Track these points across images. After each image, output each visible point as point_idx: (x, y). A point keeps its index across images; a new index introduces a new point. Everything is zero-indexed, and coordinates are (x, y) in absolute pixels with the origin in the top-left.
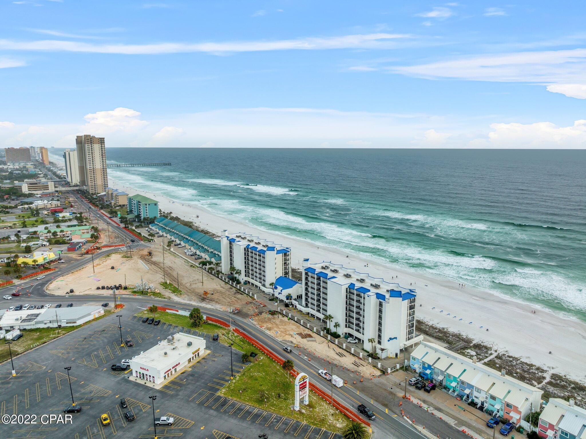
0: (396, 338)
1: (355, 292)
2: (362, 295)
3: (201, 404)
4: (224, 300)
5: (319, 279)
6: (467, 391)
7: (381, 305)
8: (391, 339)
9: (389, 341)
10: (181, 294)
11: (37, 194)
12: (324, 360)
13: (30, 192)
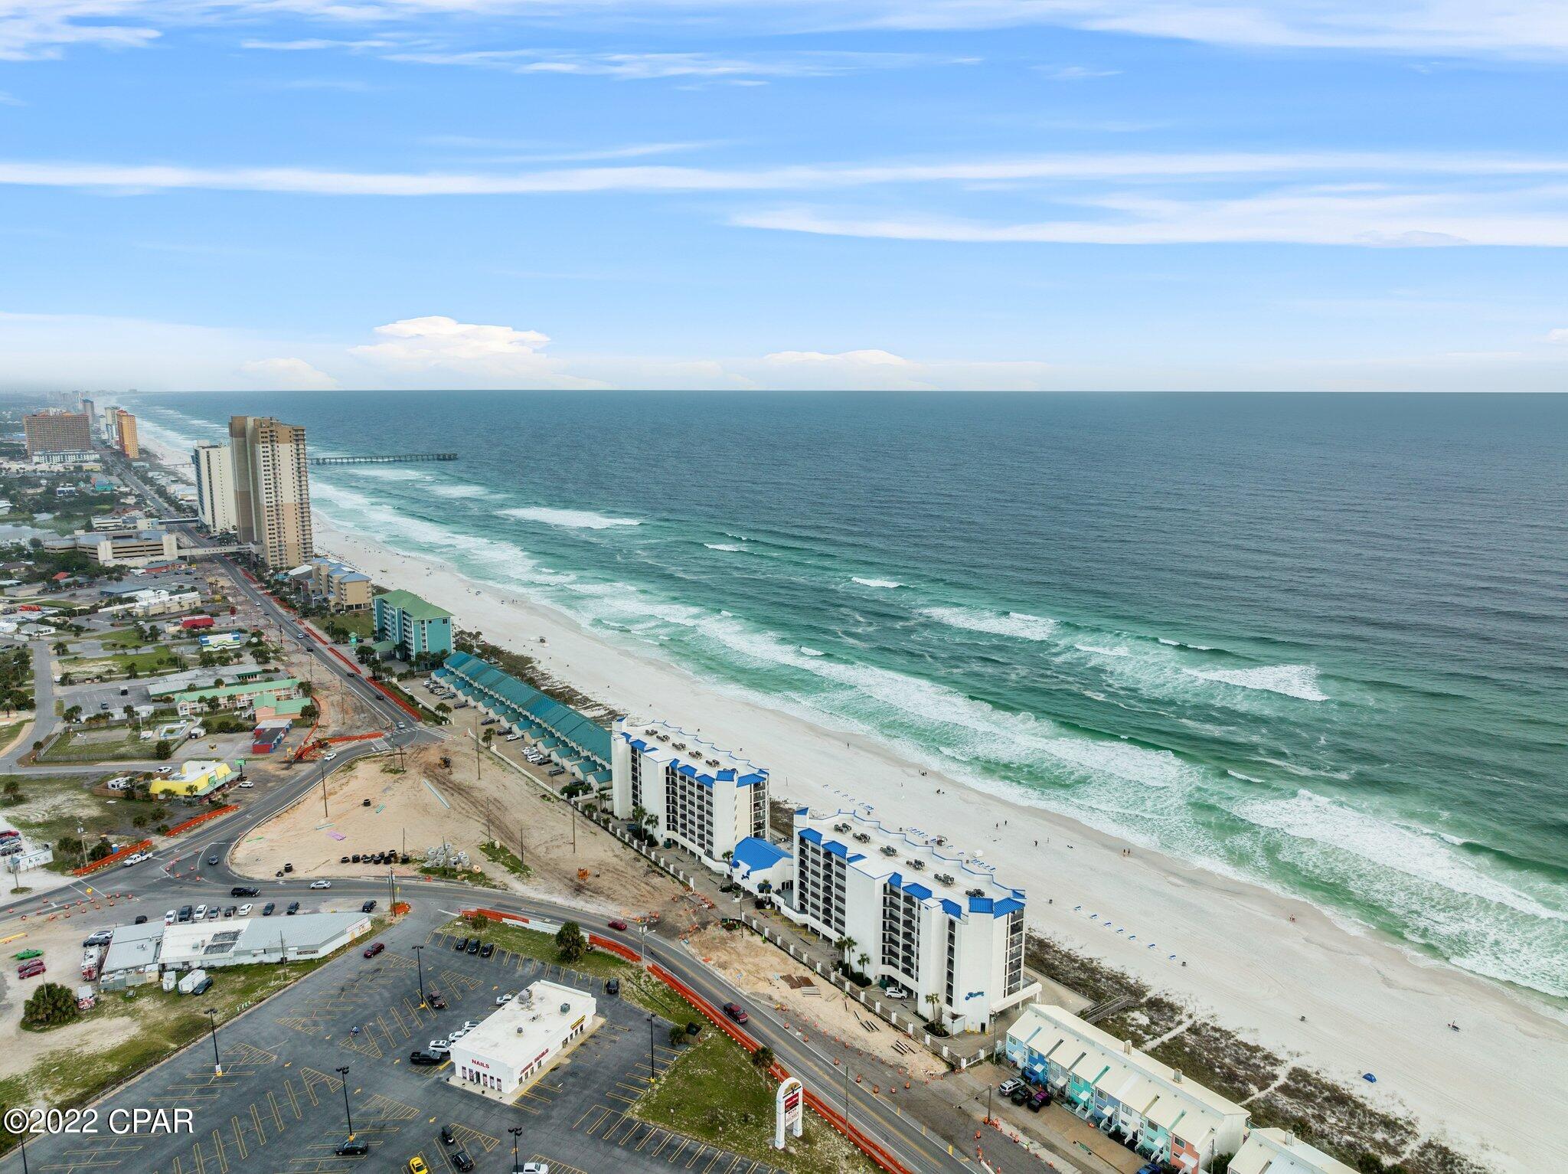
0: (982, 993)
1: (902, 894)
2: (916, 900)
3: (598, 1135)
4: (625, 892)
5: (828, 855)
6: (1108, 1111)
7: (952, 924)
8: (971, 995)
9: (967, 999)
10: (529, 876)
11: (136, 568)
12: (836, 1040)
13: (119, 562)
